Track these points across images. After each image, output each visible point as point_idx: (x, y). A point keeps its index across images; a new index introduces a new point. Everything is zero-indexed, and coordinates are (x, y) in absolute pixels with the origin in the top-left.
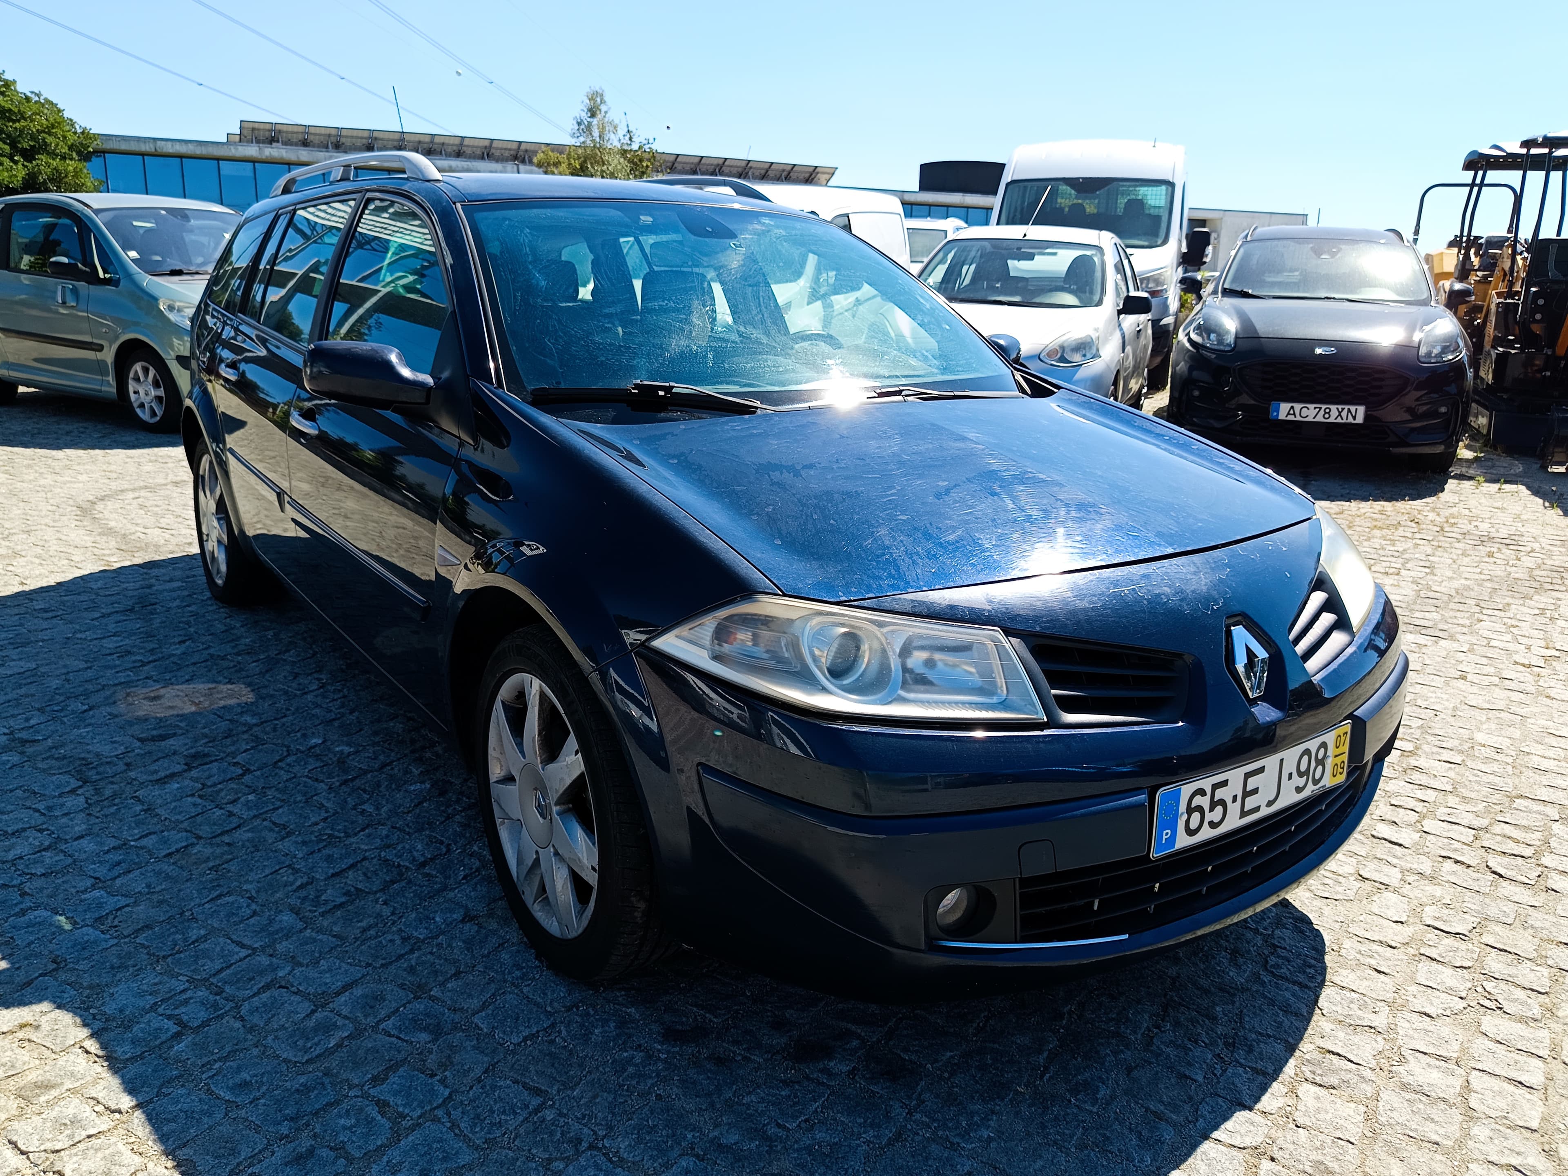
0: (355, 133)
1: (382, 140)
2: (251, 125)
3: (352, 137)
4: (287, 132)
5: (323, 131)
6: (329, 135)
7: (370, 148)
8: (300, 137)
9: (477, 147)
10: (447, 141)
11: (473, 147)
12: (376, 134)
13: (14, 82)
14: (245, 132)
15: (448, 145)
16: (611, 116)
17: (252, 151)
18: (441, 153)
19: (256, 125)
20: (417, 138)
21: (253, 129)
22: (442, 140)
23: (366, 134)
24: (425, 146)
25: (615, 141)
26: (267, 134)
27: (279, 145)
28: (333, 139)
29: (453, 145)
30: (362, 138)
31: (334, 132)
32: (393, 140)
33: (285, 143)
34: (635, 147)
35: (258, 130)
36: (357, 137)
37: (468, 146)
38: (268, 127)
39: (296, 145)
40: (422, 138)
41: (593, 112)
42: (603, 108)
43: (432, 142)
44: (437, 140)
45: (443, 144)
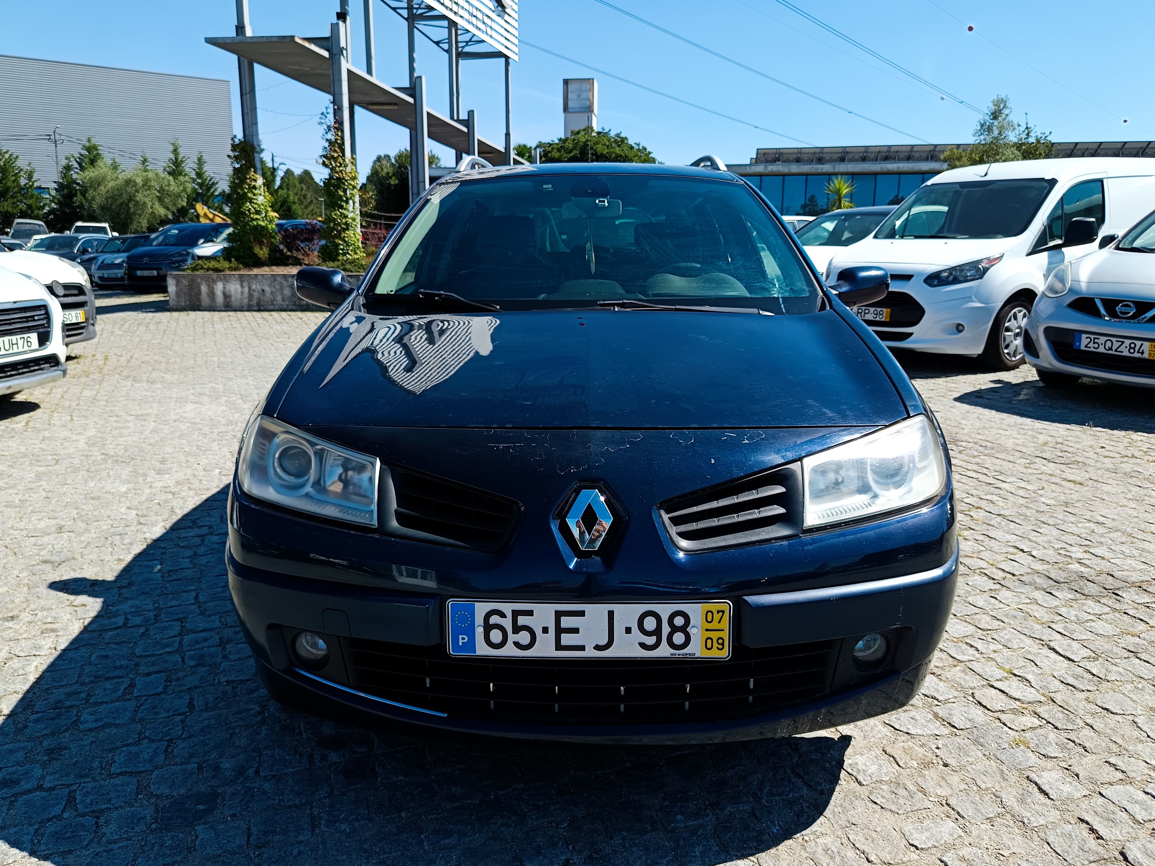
0: (833, 150)
1: (852, 153)
2: (763, 151)
3: (830, 153)
4: (787, 154)
5: (811, 151)
6: (815, 153)
7: (842, 160)
8: (795, 156)
9: (924, 152)
10: (900, 149)
11: (920, 152)
12: (848, 150)
13: (626, 138)
14: (759, 156)
15: (901, 152)
16: (1011, 118)
17: (760, 169)
18: (895, 159)
19: (767, 151)
20: (878, 149)
21: (765, 154)
22: (896, 149)
23: (840, 150)
24: (884, 154)
25: (1012, 137)
26: (773, 156)
27: (780, 163)
28: (817, 156)
29: (905, 152)
30: (837, 153)
31: (818, 150)
32: (860, 153)
33: (784, 161)
34: (1032, 140)
35: (768, 154)
36: (834, 153)
37: (916, 152)
38: (774, 151)
39: (792, 161)
40: (881, 149)
41: (995, 115)
42: (1006, 111)
43: (889, 151)
44: (892, 149)
45: (897, 152)
